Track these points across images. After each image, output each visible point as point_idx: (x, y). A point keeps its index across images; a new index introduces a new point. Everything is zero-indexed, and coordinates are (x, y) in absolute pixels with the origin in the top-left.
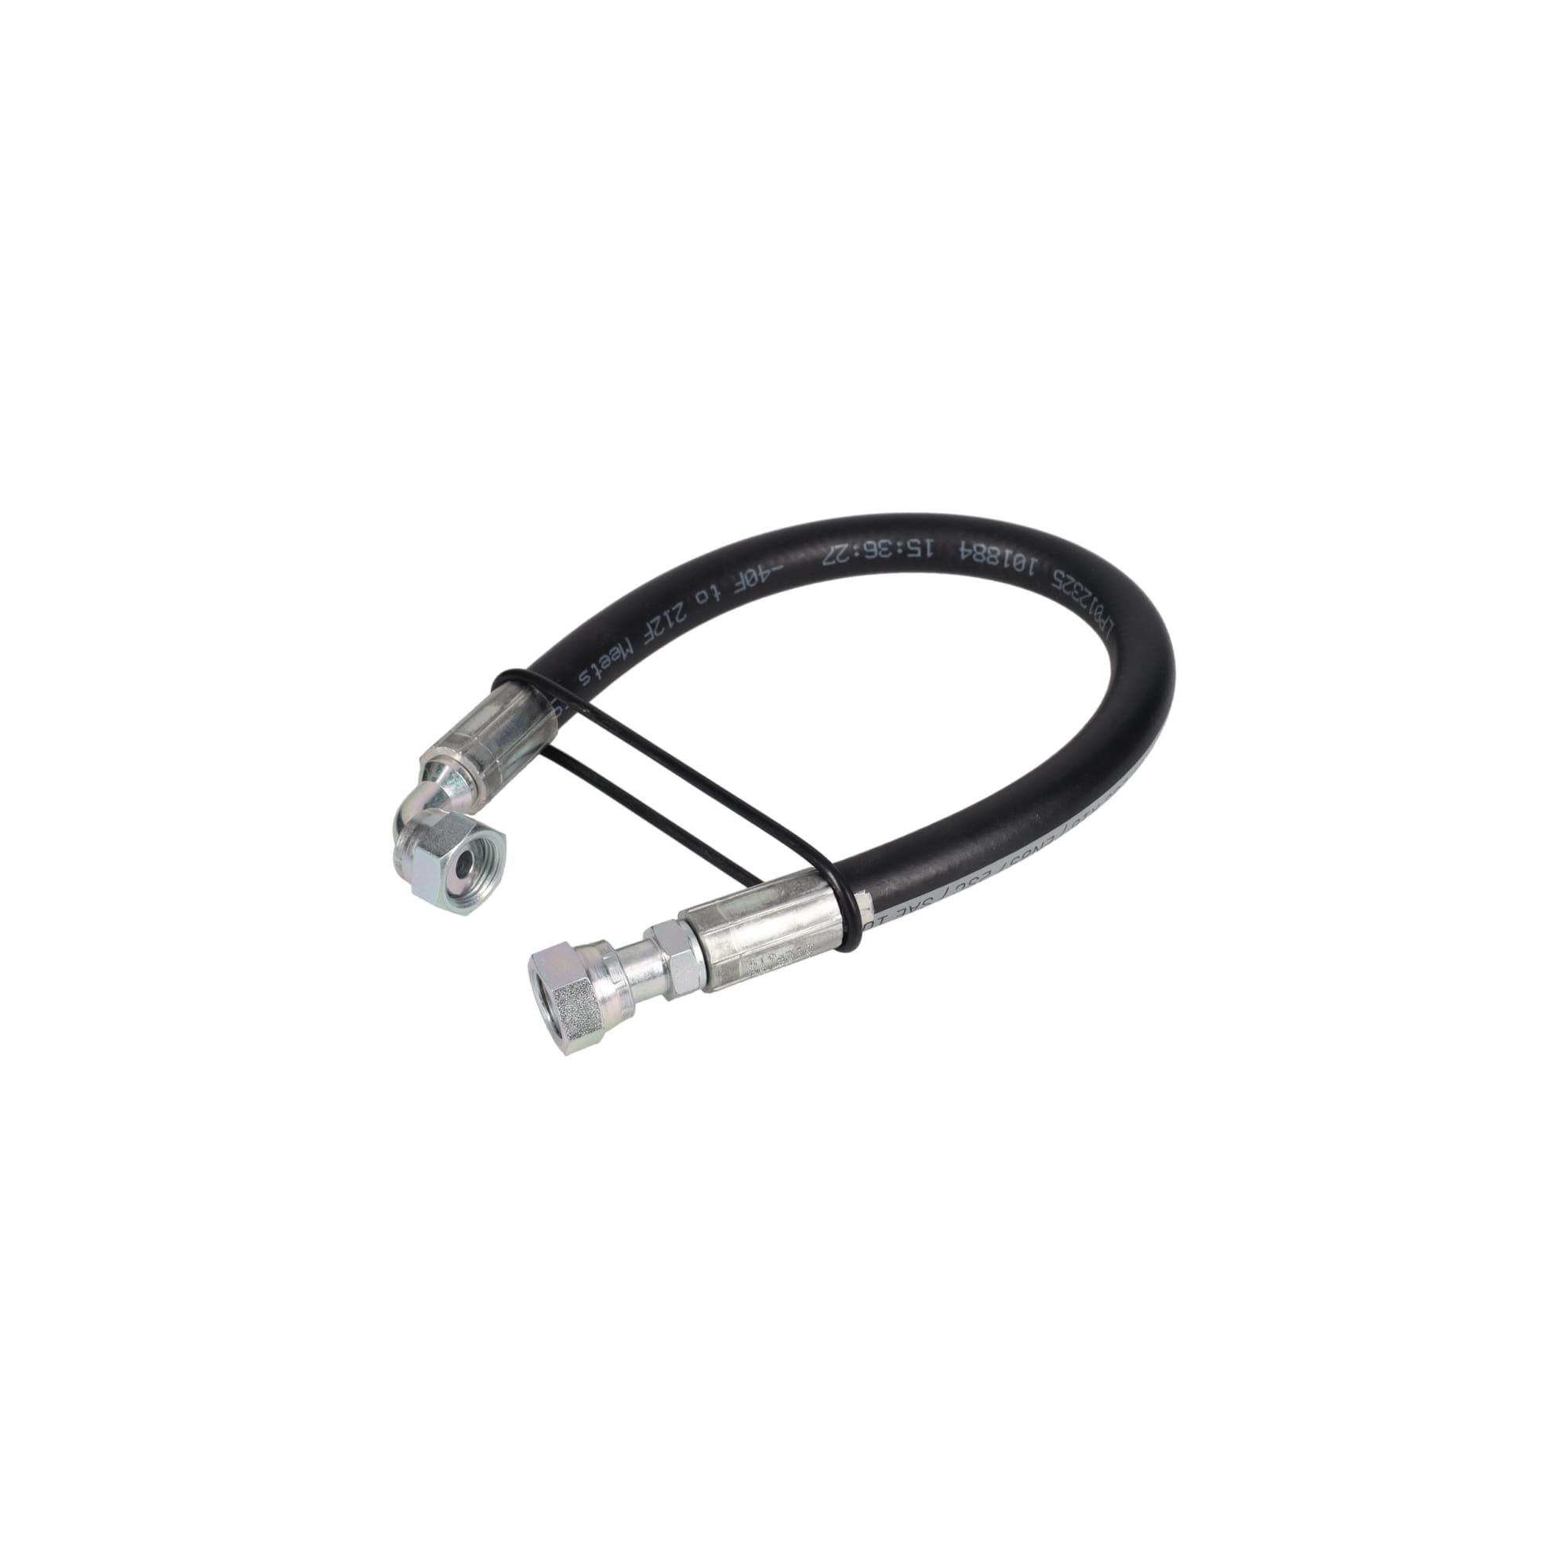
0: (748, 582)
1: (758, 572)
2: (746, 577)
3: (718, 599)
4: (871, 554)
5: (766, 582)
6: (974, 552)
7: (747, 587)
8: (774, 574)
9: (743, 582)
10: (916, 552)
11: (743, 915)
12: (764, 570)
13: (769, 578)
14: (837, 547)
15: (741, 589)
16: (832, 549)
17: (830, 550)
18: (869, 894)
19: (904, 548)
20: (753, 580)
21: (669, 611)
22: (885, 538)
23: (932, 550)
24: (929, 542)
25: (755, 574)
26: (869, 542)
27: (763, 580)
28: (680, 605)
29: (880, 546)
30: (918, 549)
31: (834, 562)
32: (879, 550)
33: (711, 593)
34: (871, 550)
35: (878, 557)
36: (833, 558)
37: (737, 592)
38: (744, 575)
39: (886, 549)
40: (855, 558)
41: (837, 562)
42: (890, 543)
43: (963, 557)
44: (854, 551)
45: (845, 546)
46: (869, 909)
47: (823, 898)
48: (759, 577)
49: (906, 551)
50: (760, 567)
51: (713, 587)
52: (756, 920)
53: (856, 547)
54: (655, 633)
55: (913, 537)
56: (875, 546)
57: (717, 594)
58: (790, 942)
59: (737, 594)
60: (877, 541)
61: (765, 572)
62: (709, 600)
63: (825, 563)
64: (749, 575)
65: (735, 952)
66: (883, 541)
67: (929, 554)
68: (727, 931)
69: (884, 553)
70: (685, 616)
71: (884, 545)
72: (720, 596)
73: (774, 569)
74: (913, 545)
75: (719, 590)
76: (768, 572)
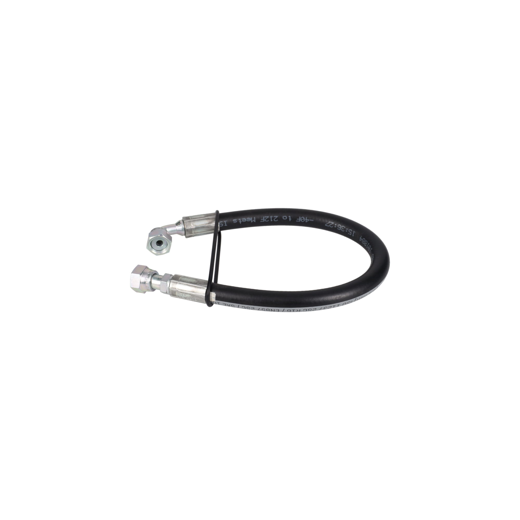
0: (301, 220)
1: (305, 219)
2: (301, 219)
3: (290, 220)
4: (339, 228)
5: (307, 222)
6: (362, 240)
7: (301, 221)
8: (310, 221)
9: (300, 219)
10: (350, 233)
11: (183, 281)
12: (307, 219)
13: (308, 222)
14: (331, 222)
15: (298, 221)
16: (329, 222)
17: (328, 222)
18: (215, 294)
19: (348, 231)
20: (303, 220)
21: (272, 217)
22: (344, 226)
23: (354, 235)
24: (354, 232)
25: (304, 219)
26: (340, 225)
27: (306, 222)
28: (277, 217)
29: (342, 227)
30: (351, 233)
31: (328, 226)
32: (341, 228)
33: (288, 218)
34: (339, 227)
35: (341, 230)
36: (328, 225)
37: (297, 221)
38: (301, 217)
39: (343, 229)
40: (334, 227)
41: (329, 226)
42: (345, 228)
43: (360, 240)
44: (335, 225)
45: (333, 223)
46: (214, 298)
47: (203, 288)
48: (305, 220)
49: (348, 232)
50: (306, 218)
51: (290, 217)
52: (185, 284)
53: (336, 225)
54: (265, 220)
55: (351, 229)
56: (341, 227)
57: (290, 219)
58: (190, 294)
59: (297, 222)
60: (342, 226)
61: (307, 220)
62: (287, 220)
63: (326, 225)
64: (302, 218)
65: (176, 289)
66: (343, 226)
67: (353, 236)
68: (177, 283)
69: (342, 230)
70: (277, 220)
71: (343, 227)
72: (291, 220)
73: (310, 220)
74: (350, 231)
75: (291, 218)
76: (308, 220)
